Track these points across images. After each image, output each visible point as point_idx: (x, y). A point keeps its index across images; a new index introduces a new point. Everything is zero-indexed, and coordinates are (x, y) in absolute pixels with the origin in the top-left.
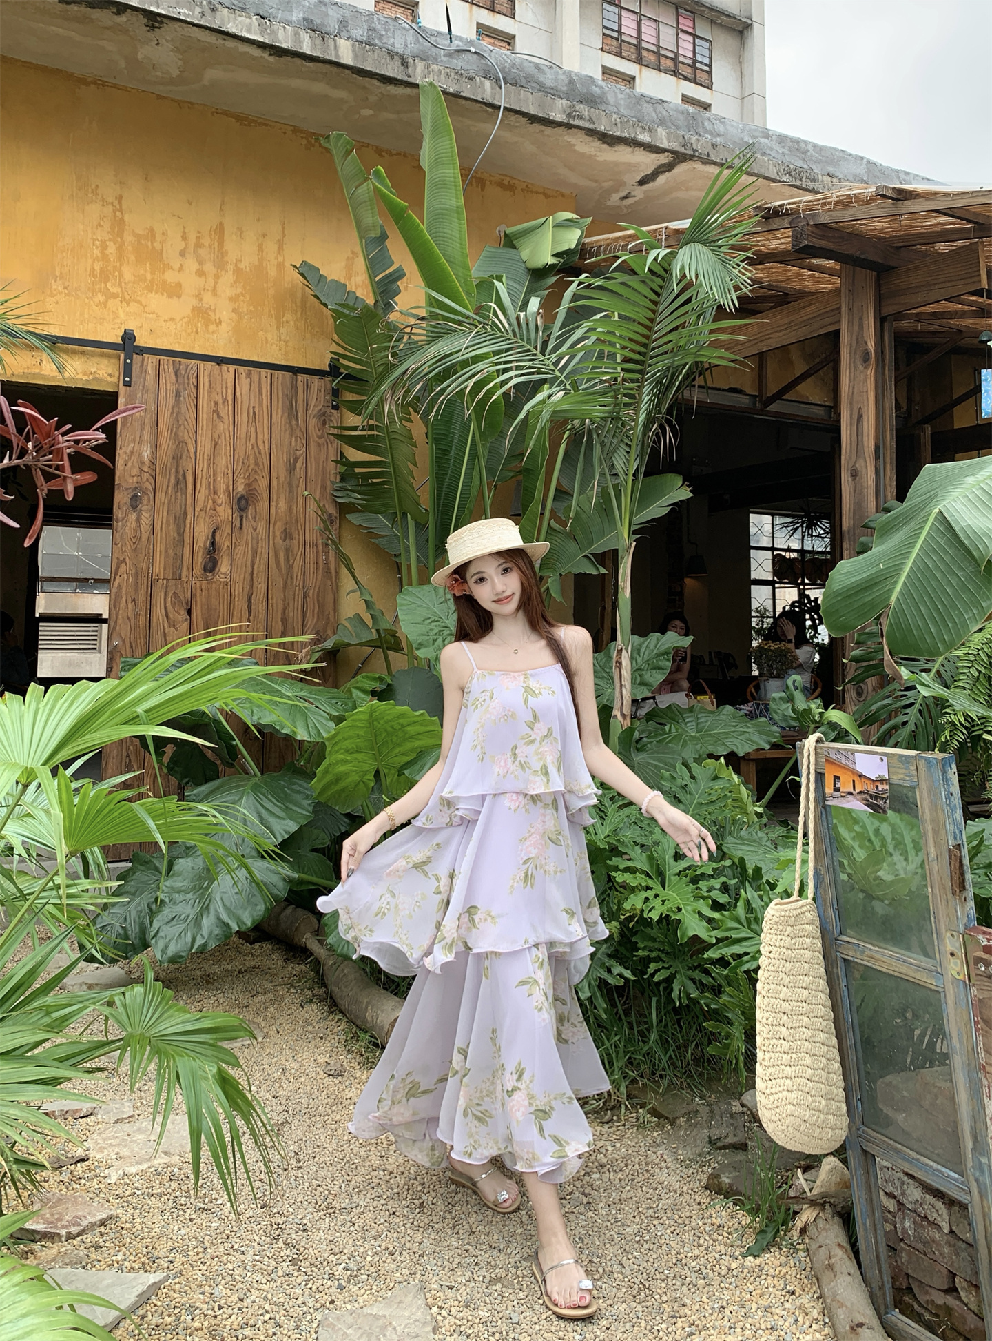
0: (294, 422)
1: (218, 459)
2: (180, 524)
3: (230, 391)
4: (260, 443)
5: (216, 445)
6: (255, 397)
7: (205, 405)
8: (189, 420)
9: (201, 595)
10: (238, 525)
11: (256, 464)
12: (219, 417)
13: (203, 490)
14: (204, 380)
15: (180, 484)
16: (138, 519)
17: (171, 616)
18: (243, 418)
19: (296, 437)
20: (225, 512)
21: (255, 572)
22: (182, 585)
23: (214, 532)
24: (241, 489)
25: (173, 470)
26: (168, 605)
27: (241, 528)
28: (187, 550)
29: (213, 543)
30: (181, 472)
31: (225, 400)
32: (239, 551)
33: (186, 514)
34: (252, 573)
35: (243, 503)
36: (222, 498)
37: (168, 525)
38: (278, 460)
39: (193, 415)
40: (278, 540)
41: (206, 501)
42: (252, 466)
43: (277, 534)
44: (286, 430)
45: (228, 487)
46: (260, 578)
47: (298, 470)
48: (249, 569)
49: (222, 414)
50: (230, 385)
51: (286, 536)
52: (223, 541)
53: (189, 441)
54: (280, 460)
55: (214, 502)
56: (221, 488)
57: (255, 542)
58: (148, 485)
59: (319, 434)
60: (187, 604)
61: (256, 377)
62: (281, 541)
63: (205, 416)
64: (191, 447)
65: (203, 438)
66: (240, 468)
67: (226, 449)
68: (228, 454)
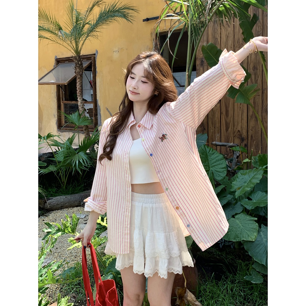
1: (228, 42)
5: (227, 37)
8: (218, 30)
12: (228, 26)
18: (237, 24)
39: (219, 28)
40: (252, 70)
43: (251, 68)
51: (255, 68)
64: (219, 40)
65: (223, 36)
66: (236, 44)
67: (231, 38)
68: (232, 40)
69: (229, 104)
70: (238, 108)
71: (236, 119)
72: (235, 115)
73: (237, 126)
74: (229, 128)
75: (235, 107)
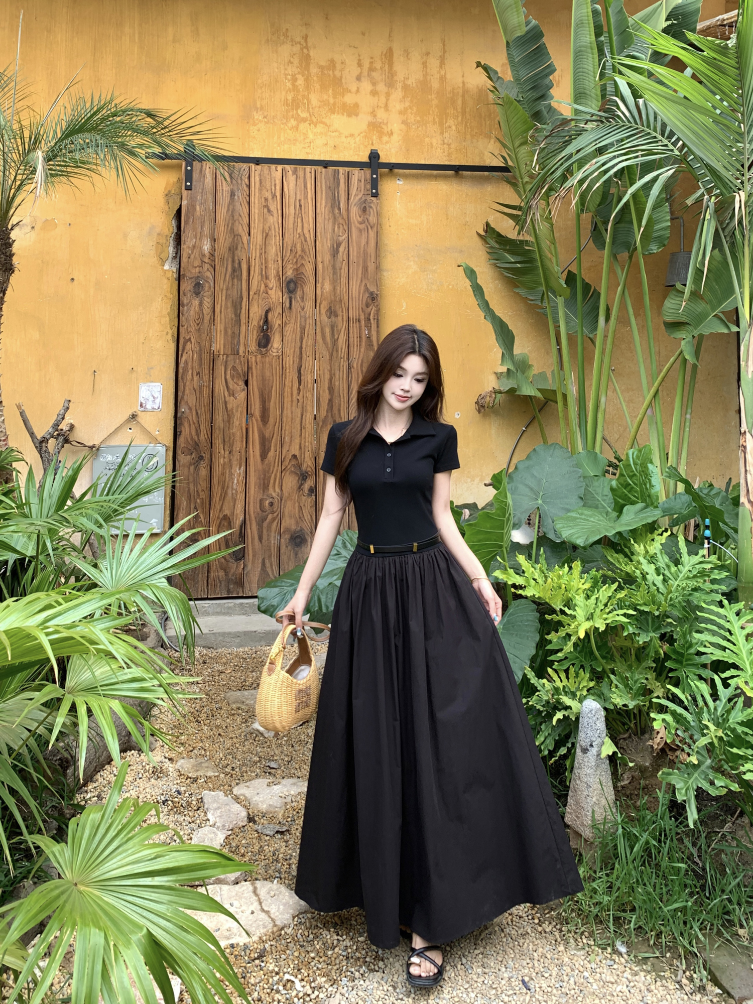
0: (337, 211)
1: (269, 248)
2: (237, 307)
3: (279, 187)
4: (306, 231)
5: (266, 236)
6: (301, 191)
7: (256, 202)
8: (242, 215)
9: (256, 368)
10: (288, 305)
11: (303, 250)
12: (269, 211)
13: (256, 276)
14: (255, 179)
15: (236, 272)
16: (201, 304)
17: (231, 387)
18: (290, 211)
19: (339, 224)
20: (276, 295)
21: (304, 346)
22: (239, 359)
23: (267, 312)
24: (290, 273)
25: (230, 259)
26: (228, 377)
27: (290, 307)
28: (243, 328)
29: (266, 321)
30: (237, 262)
31: (274, 196)
32: (288, 329)
33: (241, 298)
34: (301, 348)
35: (291, 286)
36: (273, 283)
37: (226, 308)
38: (323, 246)
39: (246, 211)
40: (324, 318)
41: (259, 285)
42: (299, 253)
43: (323, 311)
44: (329, 219)
45: (278, 272)
46: (308, 351)
47: (341, 253)
48: (298, 344)
49: (272, 208)
50: (279, 183)
51: (331, 313)
52: (275, 320)
53: (243, 234)
54: (324, 246)
55: (266, 286)
56: (272, 273)
57: (303, 320)
58: (208, 274)
59: (360, 220)
60: (244, 376)
61: (301, 173)
62: (326, 319)
63: (256, 211)
64: (245, 238)
65: (255, 231)
66: (288, 255)
67: (276, 239)
68: (278, 244)
69: (270, 391)
70: (292, 401)
71: (287, 428)
72: (284, 419)
73: (290, 446)
74: (269, 449)
75: (286, 399)
